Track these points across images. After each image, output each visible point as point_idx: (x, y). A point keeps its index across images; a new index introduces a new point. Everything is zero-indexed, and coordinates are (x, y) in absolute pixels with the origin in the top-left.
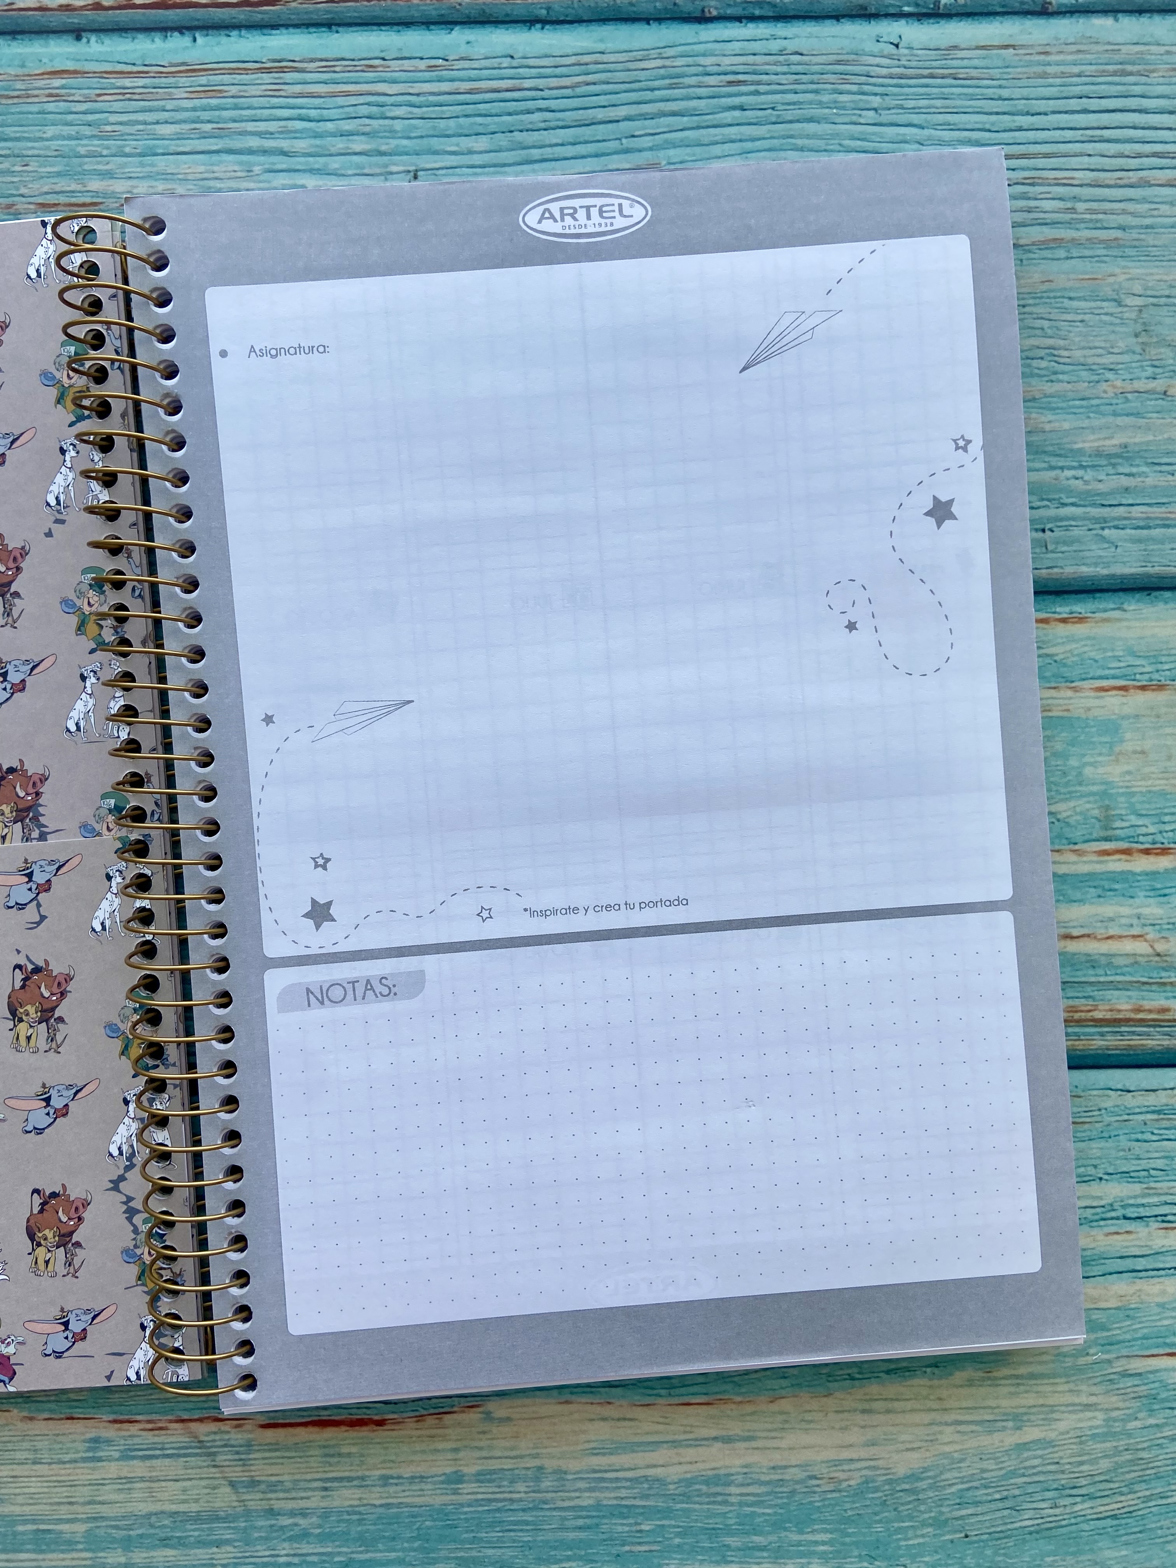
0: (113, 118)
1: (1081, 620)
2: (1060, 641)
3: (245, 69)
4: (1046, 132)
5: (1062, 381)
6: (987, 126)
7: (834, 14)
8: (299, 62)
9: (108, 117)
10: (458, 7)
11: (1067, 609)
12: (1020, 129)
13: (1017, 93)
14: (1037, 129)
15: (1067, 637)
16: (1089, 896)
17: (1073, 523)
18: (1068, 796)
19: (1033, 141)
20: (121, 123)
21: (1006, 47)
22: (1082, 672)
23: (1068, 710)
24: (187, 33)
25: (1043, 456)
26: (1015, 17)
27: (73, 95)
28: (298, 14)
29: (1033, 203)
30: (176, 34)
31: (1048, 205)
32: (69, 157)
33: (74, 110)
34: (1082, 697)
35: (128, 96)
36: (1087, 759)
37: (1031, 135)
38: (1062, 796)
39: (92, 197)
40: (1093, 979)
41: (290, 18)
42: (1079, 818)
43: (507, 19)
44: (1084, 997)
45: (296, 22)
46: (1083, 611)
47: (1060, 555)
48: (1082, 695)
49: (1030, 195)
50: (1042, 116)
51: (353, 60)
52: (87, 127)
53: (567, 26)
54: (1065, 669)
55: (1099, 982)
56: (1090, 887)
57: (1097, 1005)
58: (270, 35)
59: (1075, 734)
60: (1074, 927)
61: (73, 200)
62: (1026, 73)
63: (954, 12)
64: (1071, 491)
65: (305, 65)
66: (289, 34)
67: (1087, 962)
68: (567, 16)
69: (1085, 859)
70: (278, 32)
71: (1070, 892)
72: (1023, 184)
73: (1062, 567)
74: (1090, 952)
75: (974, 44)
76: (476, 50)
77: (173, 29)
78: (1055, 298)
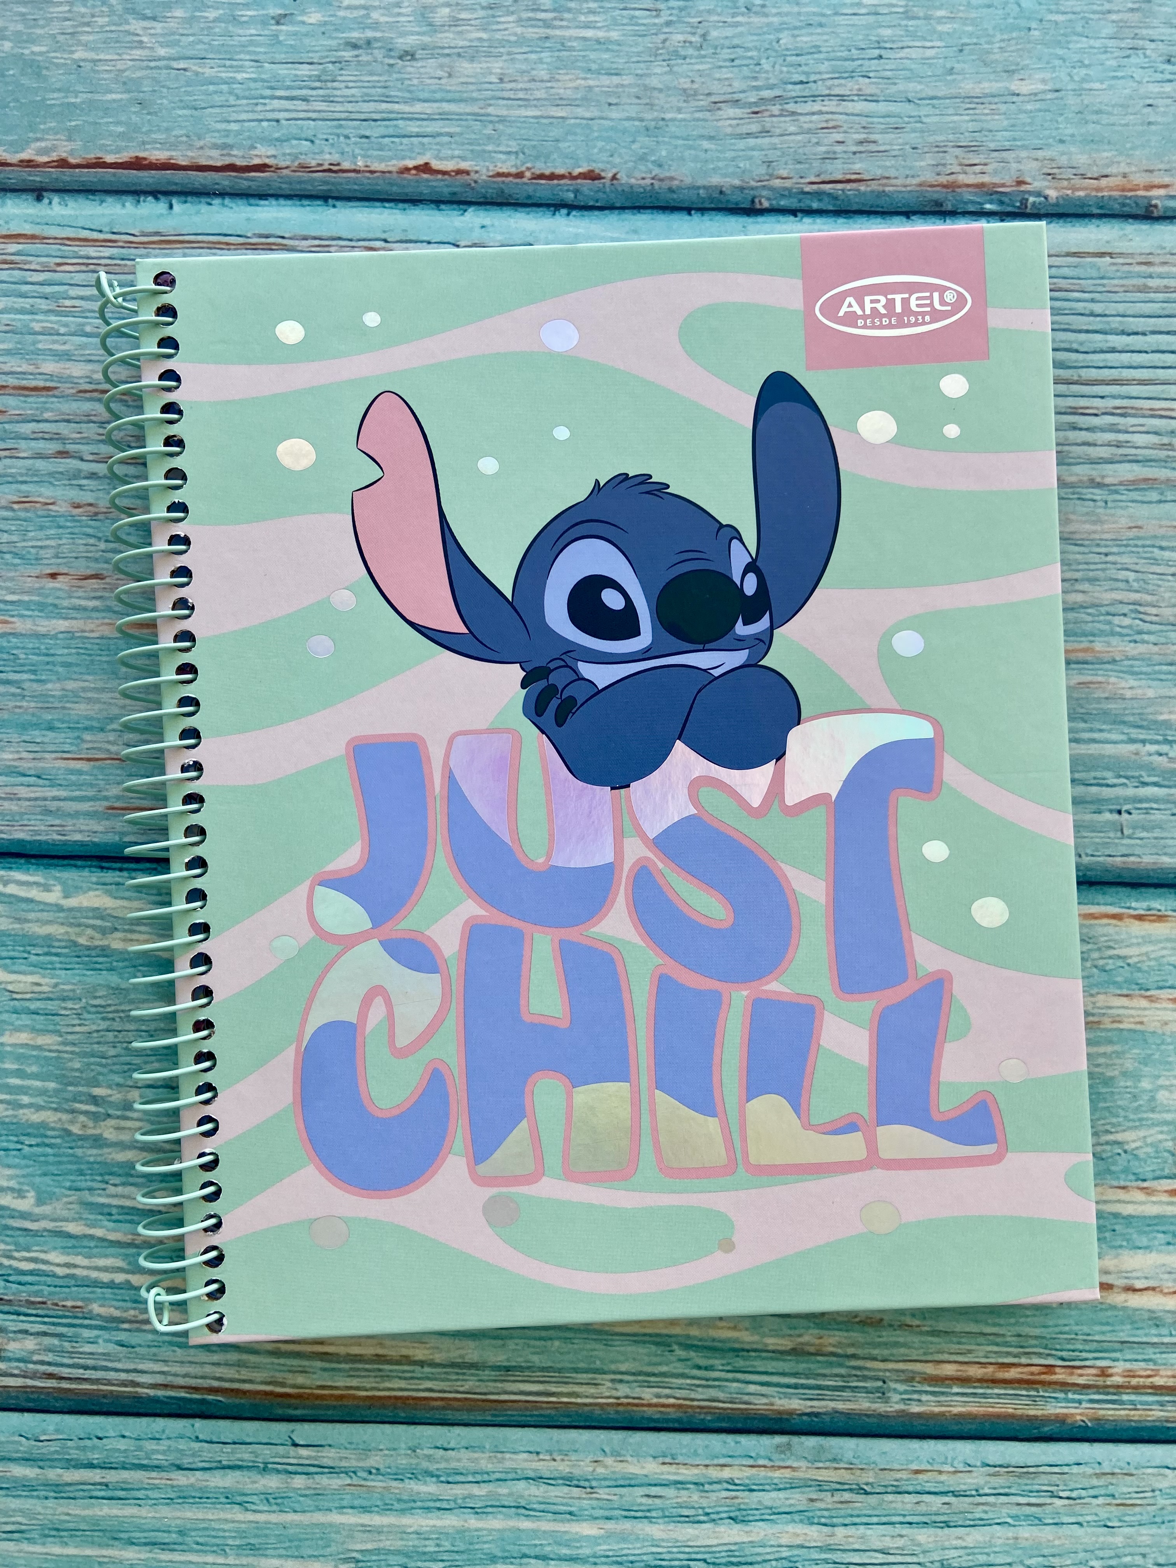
0: (74, 292)
1: (1161, 918)
2: (1134, 941)
3: (227, 244)
4: (1144, 355)
5: (1147, 642)
6: (1075, 346)
7: (904, 209)
8: (290, 238)
9: (67, 291)
10: (473, 185)
11: (1145, 905)
12: (1113, 350)
13: (1112, 309)
14: (1133, 352)
15: (1143, 937)
16: (1157, 1243)
17: (1155, 806)
18: (1137, 1124)
19: (1126, 364)
20: (82, 298)
21: (1102, 255)
22: (1159, 978)
23: (1141, 1023)
24: (162, 198)
25: (1122, 727)
26: (1114, 221)
27: (30, 263)
28: (291, 183)
29: (1122, 437)
30: (150, 198)
31: (1140, 439)
32: (22, 333)
33: (30, 280)
34: (1157, 1009)
35: (92, 267)
36: (1161, 1082)
37: (1125, 358)
38: (1131, 1124)
39: (46, 380)
40: (1155, 1340)
41: (280, 188)
42: (1149, 1150)
43: (530, 202)
44: (1144, 1360)
45: (289, 193)
46: (1163, 908)
47: (1138, 841)
48: (1158, 1005)
49: (1120, 427)
50: (1140, 337)
51: (351, 240)
52: (43, 301)
53: (596, 213)
54: (1139, 975)
55: (1163, 1344)
56: (1158, 1232)
57: (1158, 1370)
58: (257, 205)
59: (1149, 1052)
60: (1138, 1278)
61: (24, 383)
62: (1123, 286)
63: (1042, 212)
64: (1153, 769)
65: (296, 243)
66: (279, 205)
67: (1149, 1319)
68: (597, 201)
69: (1154, 1199)
70: (266, 202)
71: (1135, 1236)
72: (1113, 414)
73: (1139, 856)
74: (1154, 1307)
75: (1065, 250)
76: (492, 235)
77: (146, 193)
78: (1144, 546)
